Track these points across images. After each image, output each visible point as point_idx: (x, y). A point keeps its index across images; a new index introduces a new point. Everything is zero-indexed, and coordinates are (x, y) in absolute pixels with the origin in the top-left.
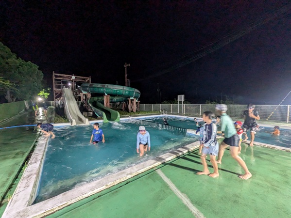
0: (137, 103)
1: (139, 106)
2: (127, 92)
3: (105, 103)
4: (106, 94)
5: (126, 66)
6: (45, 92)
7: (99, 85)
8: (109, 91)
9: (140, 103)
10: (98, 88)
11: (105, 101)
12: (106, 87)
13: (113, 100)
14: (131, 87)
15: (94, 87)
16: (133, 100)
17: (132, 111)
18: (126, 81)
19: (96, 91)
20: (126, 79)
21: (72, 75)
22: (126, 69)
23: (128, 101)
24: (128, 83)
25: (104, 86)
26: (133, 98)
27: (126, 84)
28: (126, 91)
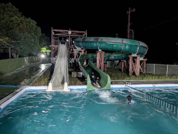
0: (141, 62)
1: (145, 66)
2: (127, 47)
3: (98, 62)
4: (100, 50)
5: (129, 12)
6: (47, 49)
7: (92, 39)
8: (103, 45)
9: (147, 62)
10: (91, 42)
11: (98, 58)
12: (99, 40)
13: (111, 58)
14: (134, 39)
15: (86, 42)
16: (136, 58)
17: (134, 74)
18: (129, 32)
19: (89, 46)
20: (129, 30)
21: (69, 30)
22: (129, 16)
23: (129, 58)
24: (131, 34)
25: (98, 39)
26: (135, 55)
27: (128, 36)
28: (125, 45)
